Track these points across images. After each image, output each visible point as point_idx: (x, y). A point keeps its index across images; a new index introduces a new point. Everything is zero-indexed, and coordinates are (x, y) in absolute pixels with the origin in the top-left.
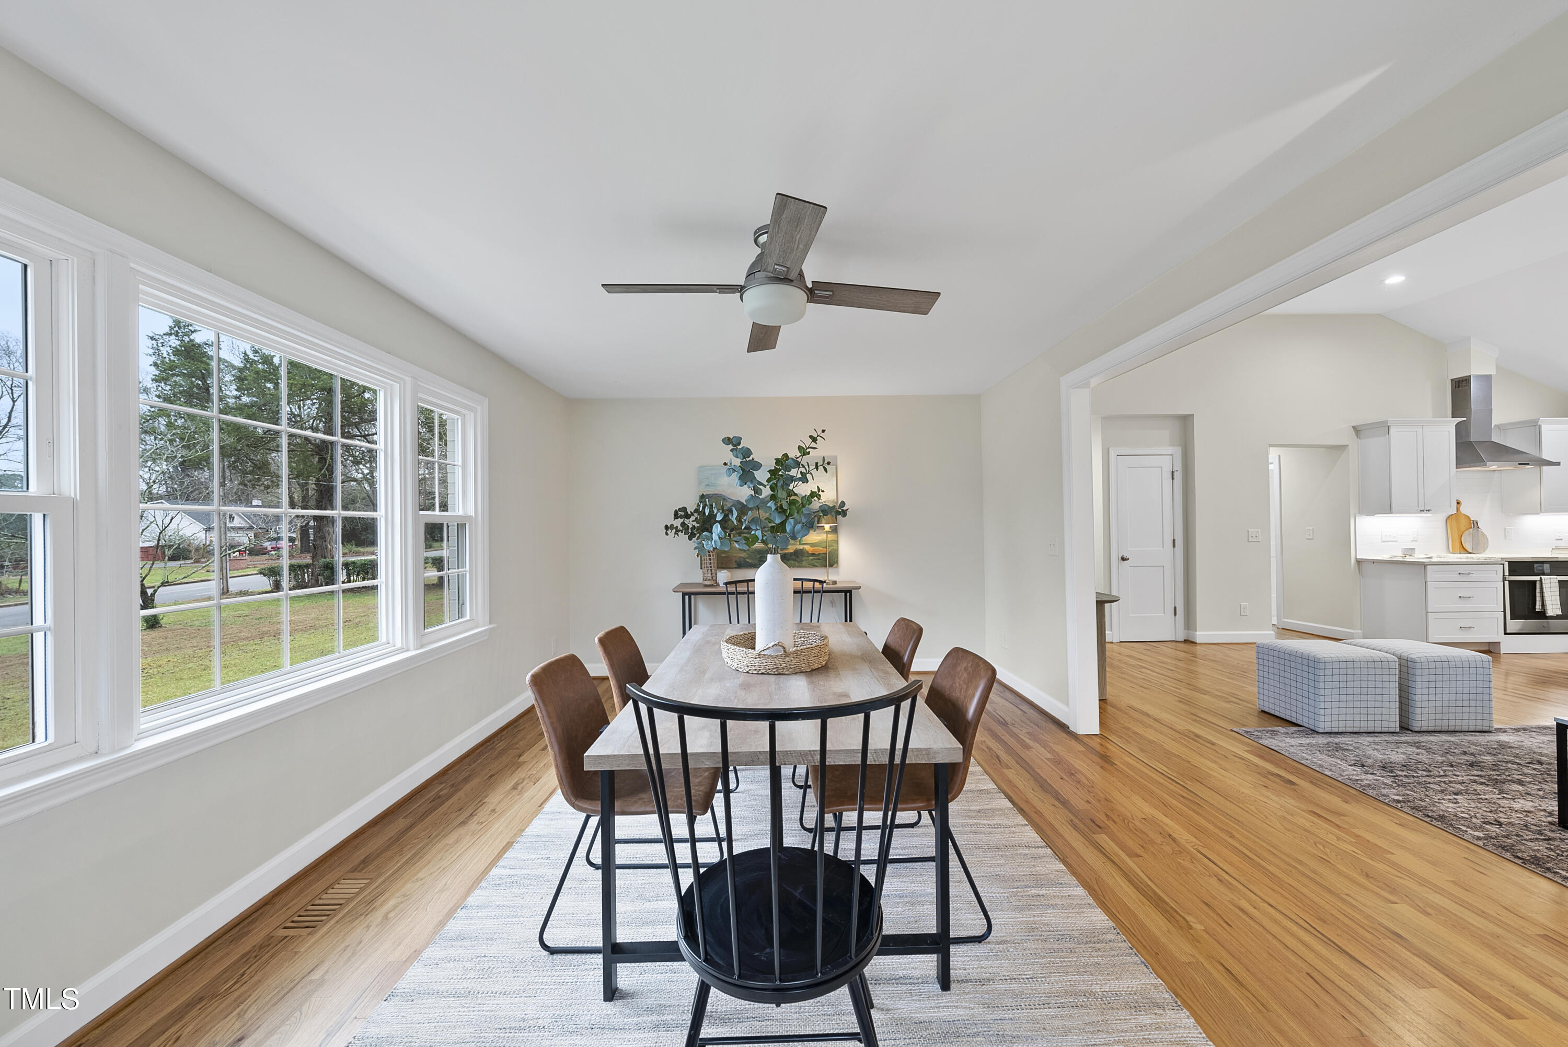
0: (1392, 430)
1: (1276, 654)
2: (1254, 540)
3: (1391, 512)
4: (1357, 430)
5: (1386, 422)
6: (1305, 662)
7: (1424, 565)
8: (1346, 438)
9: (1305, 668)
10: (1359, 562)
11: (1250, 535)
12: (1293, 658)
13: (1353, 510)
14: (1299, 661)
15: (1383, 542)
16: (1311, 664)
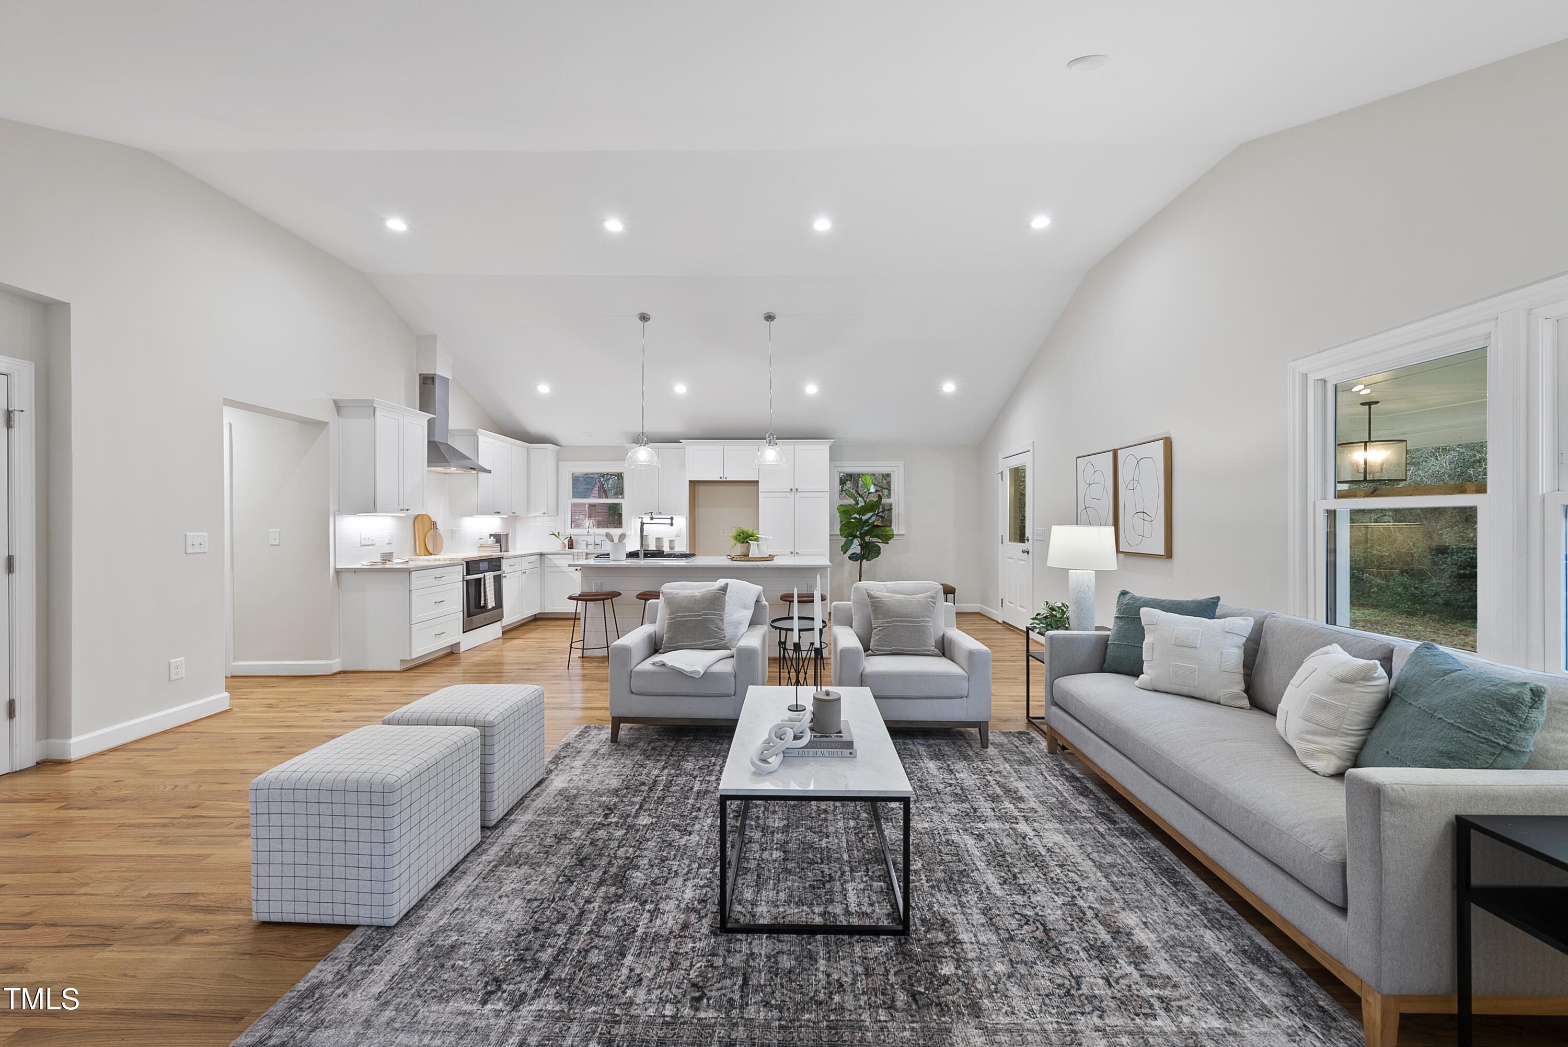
0: (377, 413)
1: (300, 795)
2: (197, 549)
3: (375, 511)
4: (338, 406)
5: (372, 401)
6: (365, 798)
7: (409, 571)
8: (324, 414)
9: (365, 811)
10: (338, 572)
11: (189, 542)
12: (338, 797)
13: (333, 507)
14: (351, 798)
15: (362, 546)
16: (377, 799)
